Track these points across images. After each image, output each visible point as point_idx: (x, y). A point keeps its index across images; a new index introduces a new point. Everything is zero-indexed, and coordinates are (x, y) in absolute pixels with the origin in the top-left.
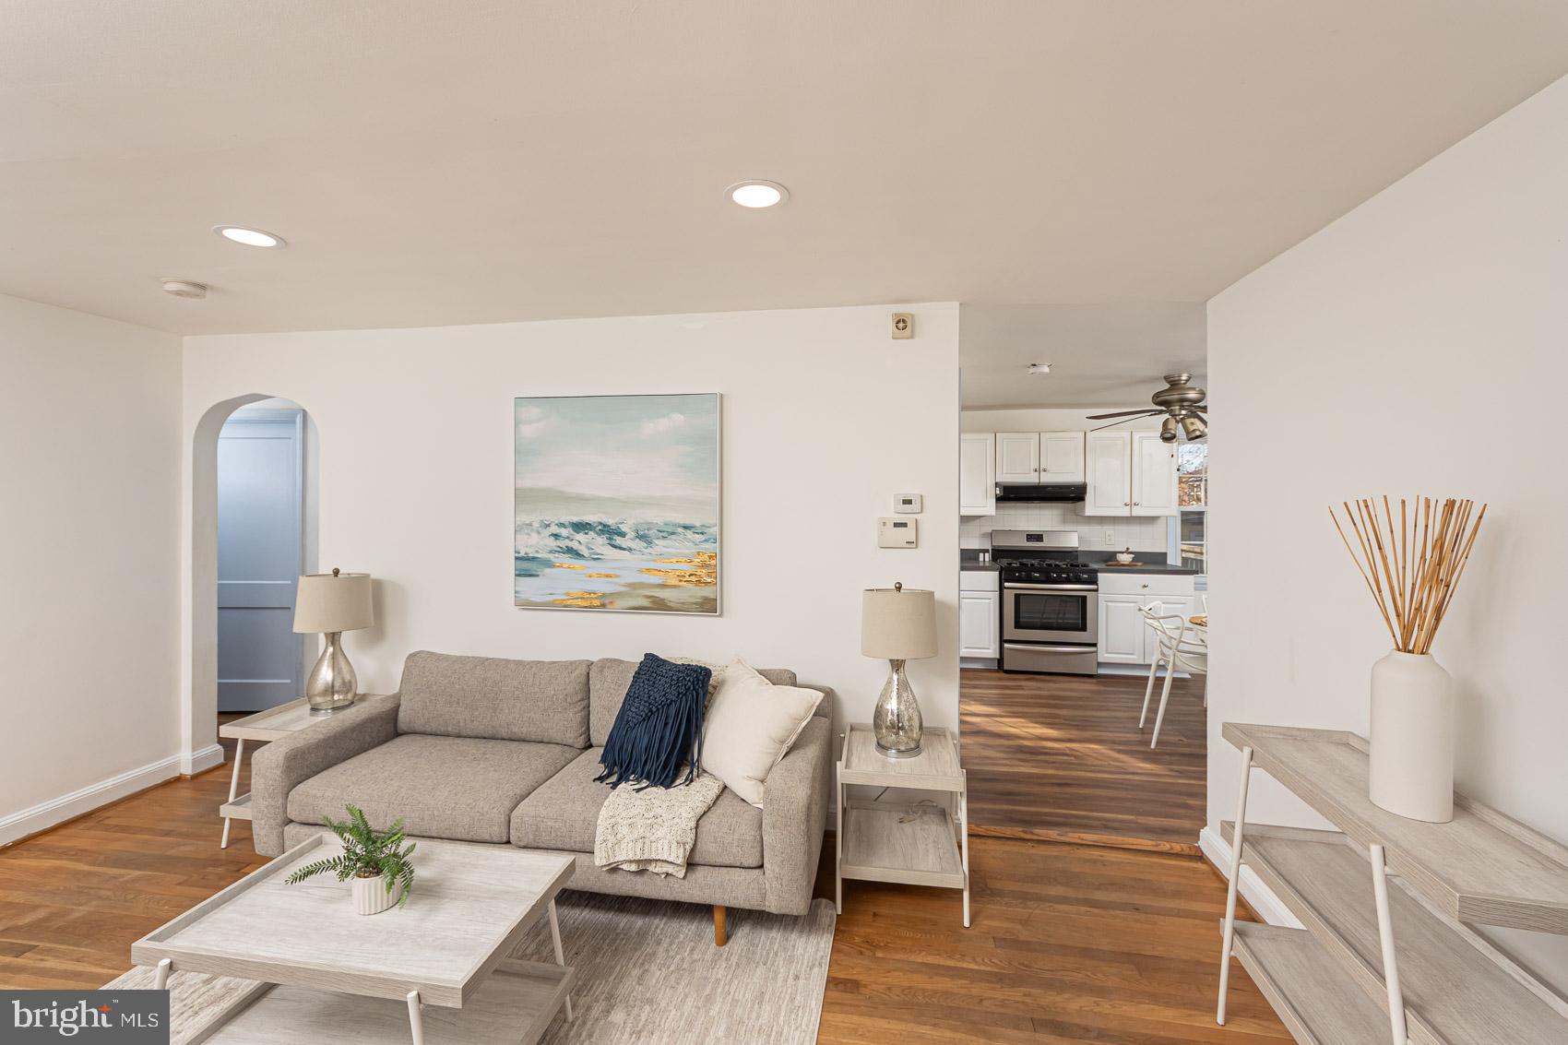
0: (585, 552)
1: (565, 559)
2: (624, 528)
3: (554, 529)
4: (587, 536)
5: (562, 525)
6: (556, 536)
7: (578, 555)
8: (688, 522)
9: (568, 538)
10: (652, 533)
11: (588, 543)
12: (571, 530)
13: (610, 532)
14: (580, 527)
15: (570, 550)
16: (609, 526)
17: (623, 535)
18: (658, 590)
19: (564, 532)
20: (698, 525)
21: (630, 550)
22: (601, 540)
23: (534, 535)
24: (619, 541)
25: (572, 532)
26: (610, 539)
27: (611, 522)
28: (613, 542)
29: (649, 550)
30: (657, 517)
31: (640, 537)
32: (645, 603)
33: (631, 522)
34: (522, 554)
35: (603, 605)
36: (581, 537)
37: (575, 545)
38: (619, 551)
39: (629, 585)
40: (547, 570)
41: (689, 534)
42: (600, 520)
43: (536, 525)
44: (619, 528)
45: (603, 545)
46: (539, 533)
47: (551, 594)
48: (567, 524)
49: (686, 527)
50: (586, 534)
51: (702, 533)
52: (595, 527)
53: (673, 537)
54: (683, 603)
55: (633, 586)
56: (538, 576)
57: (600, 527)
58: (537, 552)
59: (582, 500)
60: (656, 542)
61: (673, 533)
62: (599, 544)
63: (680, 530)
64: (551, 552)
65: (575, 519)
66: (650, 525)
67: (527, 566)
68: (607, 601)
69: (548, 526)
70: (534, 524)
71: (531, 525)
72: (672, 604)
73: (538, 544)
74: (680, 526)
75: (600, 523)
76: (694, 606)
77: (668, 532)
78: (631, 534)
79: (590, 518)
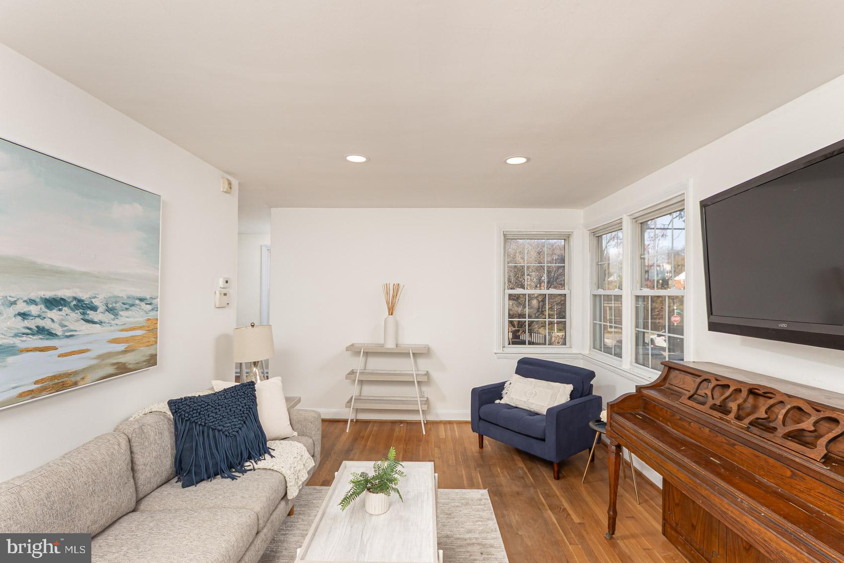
2: (96, 302)
4: (60, 313)
8: (142, 295)
10: (118, 305)
11: (63, 320)
13: (83, 307)
14: (53, 303)
16: (82, 301)
17: (94, 309)
18: (121, 356)
20: (148, 297)
21: (101, 323)
22: (76, 315)
24: (92, 315)
26: (84, 314)
27: (84, 296)
28: (87, 317)
29: (116, 321)
30: (123, 291)
31: (110, 310)
32: (111, 370)
33: (101, 297)
35: (74, 384)
36: (54, 314)
38: (91, 325)
39: (99, 357)
41: (143, 304)
42: (74, 295)
44: (92, 302)
45: (77, 321)
49: (141, 300)
50: (60, 310)
51: (150, 304)
52: (69, 303)
53: (133, 308)
54: (137, 363)
55: (102, 357)
57: (74, 303)
59: (55, 273)
60: (121, 313)
61: (132, 305)
62: (72, 318)
63: (137, 302)
66: (116, 299)
68: (78, 378)
72: (130, 366)
75: (75, 298)
76: (145, 363)
77: (129, 305)
78: (102, 308)
79: (65, 293)
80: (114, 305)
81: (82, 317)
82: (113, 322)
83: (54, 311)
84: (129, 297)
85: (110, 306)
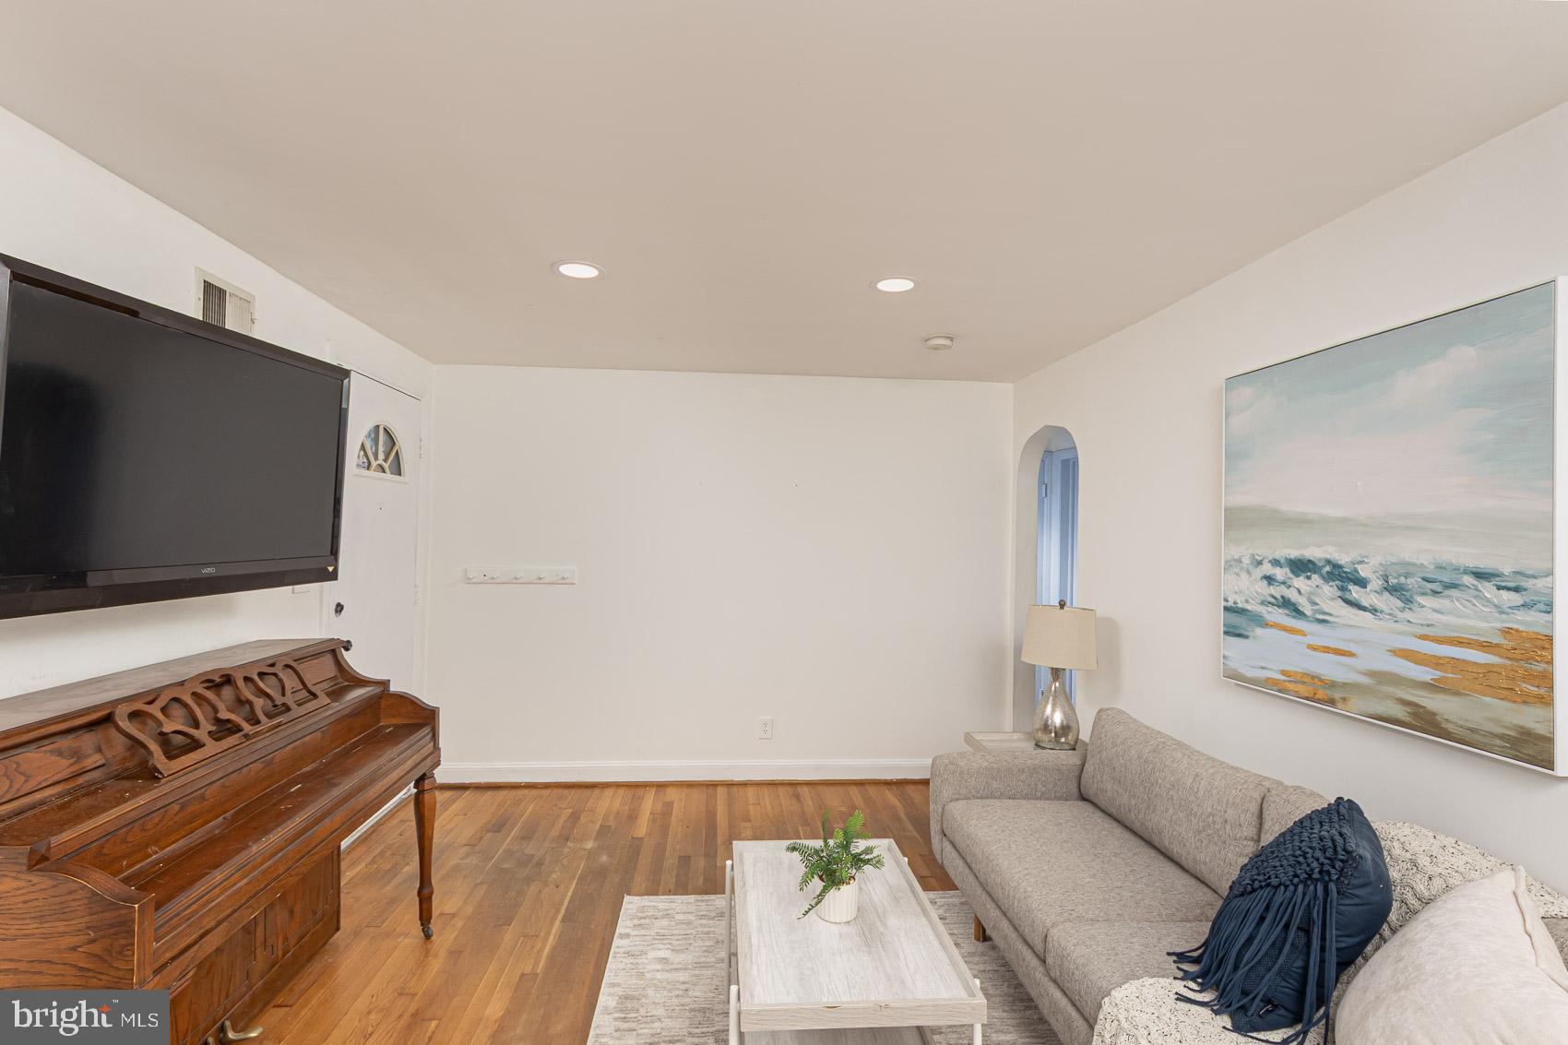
0: (1308, 610)
1: (1279, 616)
2: (1364, 572)
3: (1267, 569)
4: (1308, 582)
5: (1276, 563)
6: (1269, 579)
7: (1297, 612)
9: (1284, 583)
11: (1311, 593)
12: (1287, 570)
13: (1342, 577)
15: (1286, 604)
16: (1340, 567)
17: (1362, 583)
19: (1280, 573)
21: (1374, 611)
22: (1329, 590)
23: (1244, 575)
24: (1356, 593)
25: (1291, 576)
26: (1342, 589)
27: (1343, 559)
28: (1347, 596)
29: (1408, 615)
30: (1421, 552)
31: (1394, 590)
33: (1375, 561)
34: (1230, 604)
35: (1332, 702)
36: (1299, 582)
37: (1292, 595)
38: (1355, 611)
39: (1371, 674)
40: (1259, 631)
43: (1246, 561)
44: (1356, 571)
45: (1332, 599)
46: (1249, 573)
47: (1263, 668)
48: (1283, 561)
50: (1309, 578)
52: (1321, 568)
53: (1453, 592)
56: (1247, 637)
57: (1328, 568)
58: (1247, 601)
59: (1303, 522)
60: (1420, 599)
61: (1454, 586)
63: (1468, 580)
64: (1263, 603)
65: (1294, 554)
66: (1408, 569)
67: (1237, 622)
68: (1337, 696)
69: (1260, 563)
70: (1243, 560)
71: (1240, 561)
73: (1249, 590)
74: (1466, 571)
75: (1328, 562)
77: (1444, 583)
78: (1376, 583)
79: (1314, 553)
80: (1402, 580)
81: (1339, 593)
82: (1400, 615)
83: (1301, 578)
84: (1440, 567)
85: (1393, 581)
